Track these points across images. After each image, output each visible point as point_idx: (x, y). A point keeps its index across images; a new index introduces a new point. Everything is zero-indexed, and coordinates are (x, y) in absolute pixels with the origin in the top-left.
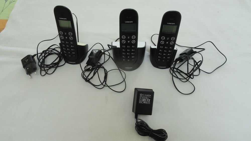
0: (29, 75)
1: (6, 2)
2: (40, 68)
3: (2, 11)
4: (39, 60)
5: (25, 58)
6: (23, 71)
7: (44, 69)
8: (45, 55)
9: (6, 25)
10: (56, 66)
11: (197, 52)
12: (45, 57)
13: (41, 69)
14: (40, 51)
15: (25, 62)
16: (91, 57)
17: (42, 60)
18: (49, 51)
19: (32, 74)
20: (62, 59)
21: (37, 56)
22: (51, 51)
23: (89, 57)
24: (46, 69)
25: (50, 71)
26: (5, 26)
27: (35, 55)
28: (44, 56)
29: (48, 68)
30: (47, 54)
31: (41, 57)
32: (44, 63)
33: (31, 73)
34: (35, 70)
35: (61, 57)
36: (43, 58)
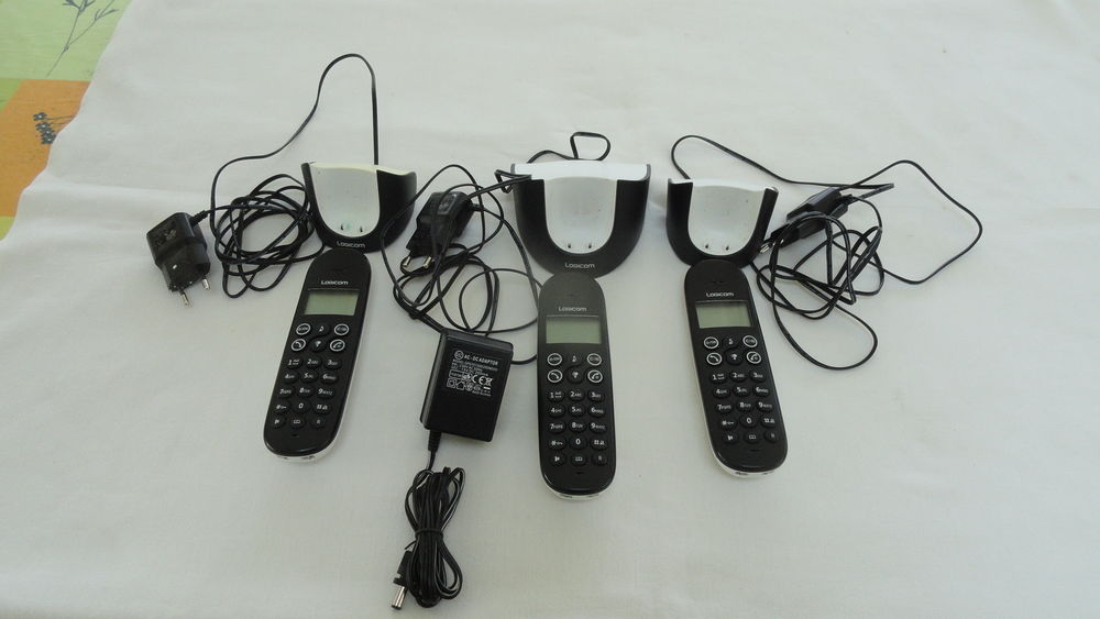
0: (178, 294)
1: (79, 14)
2: (223, 264)
3: (67, 48)
4: (218, 235)
5: (165, 227)
6: (157, 279)
7: (240, 268)
8: (242, 215)
9: (83, 100)
10: (287, 258)
11: (856, 199)
12: (244, 224)
13: (226, 268)
14: (224, 200)
15: (164, 239)
16: (425, 220)
17: (229, 234)
18: (260, 200)
19: (192, 291)
20: (312, 232)
21: (212, 220)
22: (267, 200)
23: (418, 219)
24: (247, 268)
25: (265, 278)
26: (78, 108)
27: (202, 215)
28: (240, 218)
29: (256, 267)
30: (253, 211)
31: (227, 222)
32: (240, 244)
33: (187, 286)
34: (202, 270)
35: (306, 222)
36: (236, 226)
